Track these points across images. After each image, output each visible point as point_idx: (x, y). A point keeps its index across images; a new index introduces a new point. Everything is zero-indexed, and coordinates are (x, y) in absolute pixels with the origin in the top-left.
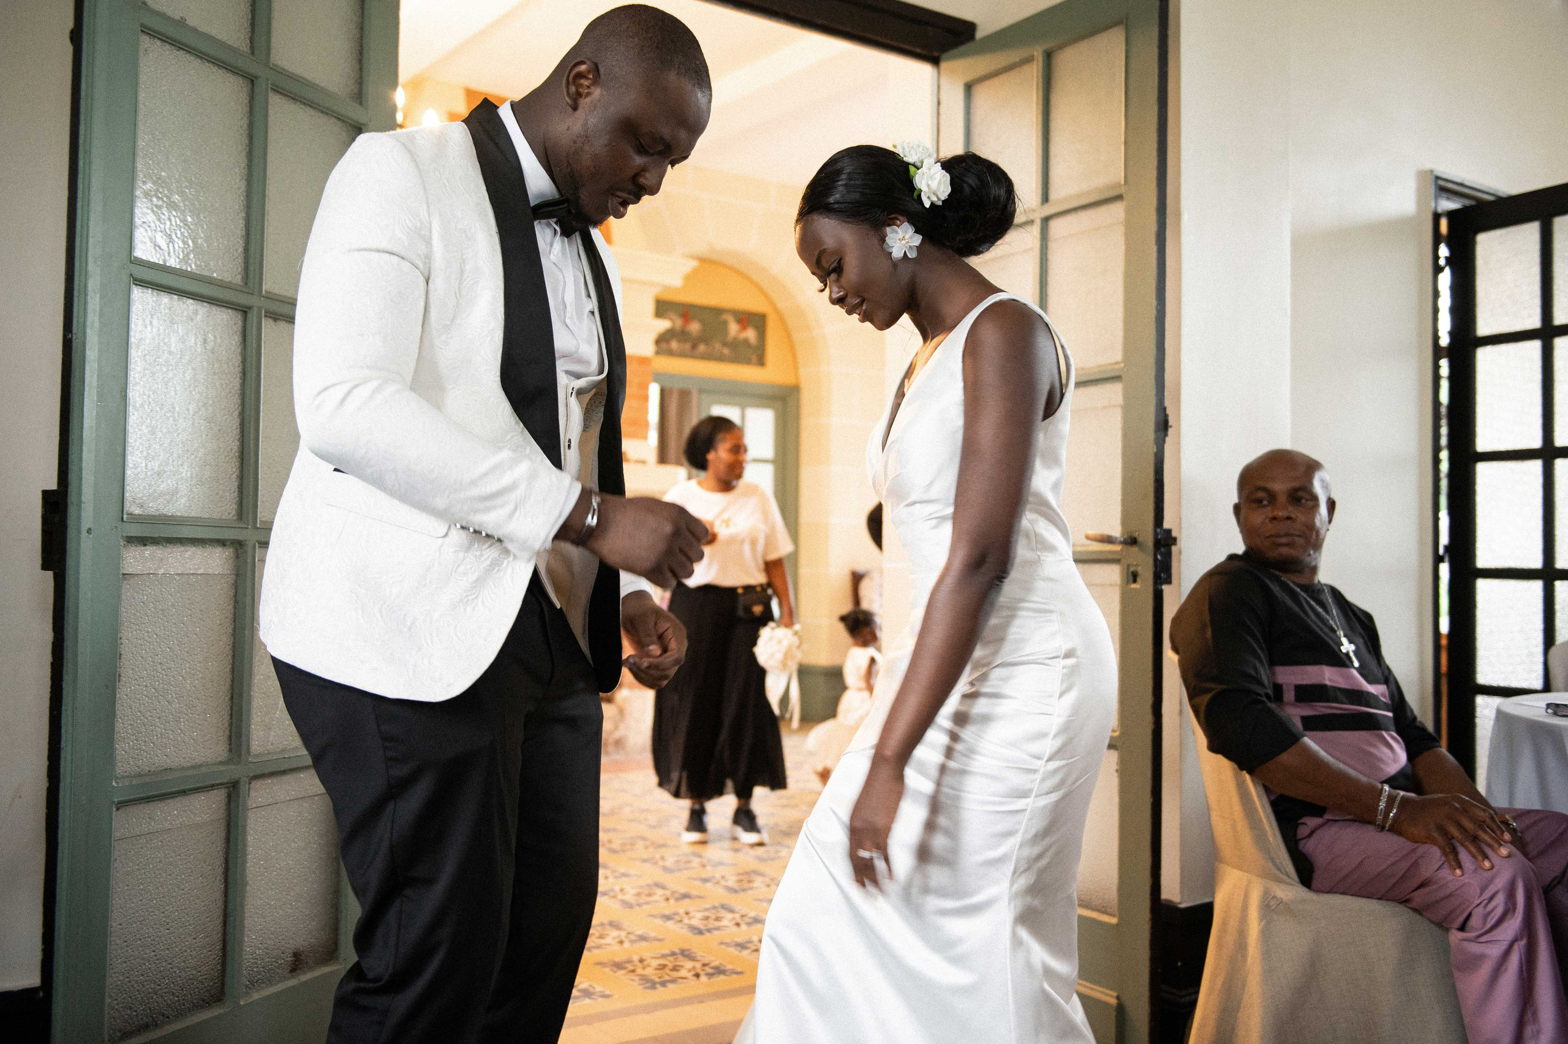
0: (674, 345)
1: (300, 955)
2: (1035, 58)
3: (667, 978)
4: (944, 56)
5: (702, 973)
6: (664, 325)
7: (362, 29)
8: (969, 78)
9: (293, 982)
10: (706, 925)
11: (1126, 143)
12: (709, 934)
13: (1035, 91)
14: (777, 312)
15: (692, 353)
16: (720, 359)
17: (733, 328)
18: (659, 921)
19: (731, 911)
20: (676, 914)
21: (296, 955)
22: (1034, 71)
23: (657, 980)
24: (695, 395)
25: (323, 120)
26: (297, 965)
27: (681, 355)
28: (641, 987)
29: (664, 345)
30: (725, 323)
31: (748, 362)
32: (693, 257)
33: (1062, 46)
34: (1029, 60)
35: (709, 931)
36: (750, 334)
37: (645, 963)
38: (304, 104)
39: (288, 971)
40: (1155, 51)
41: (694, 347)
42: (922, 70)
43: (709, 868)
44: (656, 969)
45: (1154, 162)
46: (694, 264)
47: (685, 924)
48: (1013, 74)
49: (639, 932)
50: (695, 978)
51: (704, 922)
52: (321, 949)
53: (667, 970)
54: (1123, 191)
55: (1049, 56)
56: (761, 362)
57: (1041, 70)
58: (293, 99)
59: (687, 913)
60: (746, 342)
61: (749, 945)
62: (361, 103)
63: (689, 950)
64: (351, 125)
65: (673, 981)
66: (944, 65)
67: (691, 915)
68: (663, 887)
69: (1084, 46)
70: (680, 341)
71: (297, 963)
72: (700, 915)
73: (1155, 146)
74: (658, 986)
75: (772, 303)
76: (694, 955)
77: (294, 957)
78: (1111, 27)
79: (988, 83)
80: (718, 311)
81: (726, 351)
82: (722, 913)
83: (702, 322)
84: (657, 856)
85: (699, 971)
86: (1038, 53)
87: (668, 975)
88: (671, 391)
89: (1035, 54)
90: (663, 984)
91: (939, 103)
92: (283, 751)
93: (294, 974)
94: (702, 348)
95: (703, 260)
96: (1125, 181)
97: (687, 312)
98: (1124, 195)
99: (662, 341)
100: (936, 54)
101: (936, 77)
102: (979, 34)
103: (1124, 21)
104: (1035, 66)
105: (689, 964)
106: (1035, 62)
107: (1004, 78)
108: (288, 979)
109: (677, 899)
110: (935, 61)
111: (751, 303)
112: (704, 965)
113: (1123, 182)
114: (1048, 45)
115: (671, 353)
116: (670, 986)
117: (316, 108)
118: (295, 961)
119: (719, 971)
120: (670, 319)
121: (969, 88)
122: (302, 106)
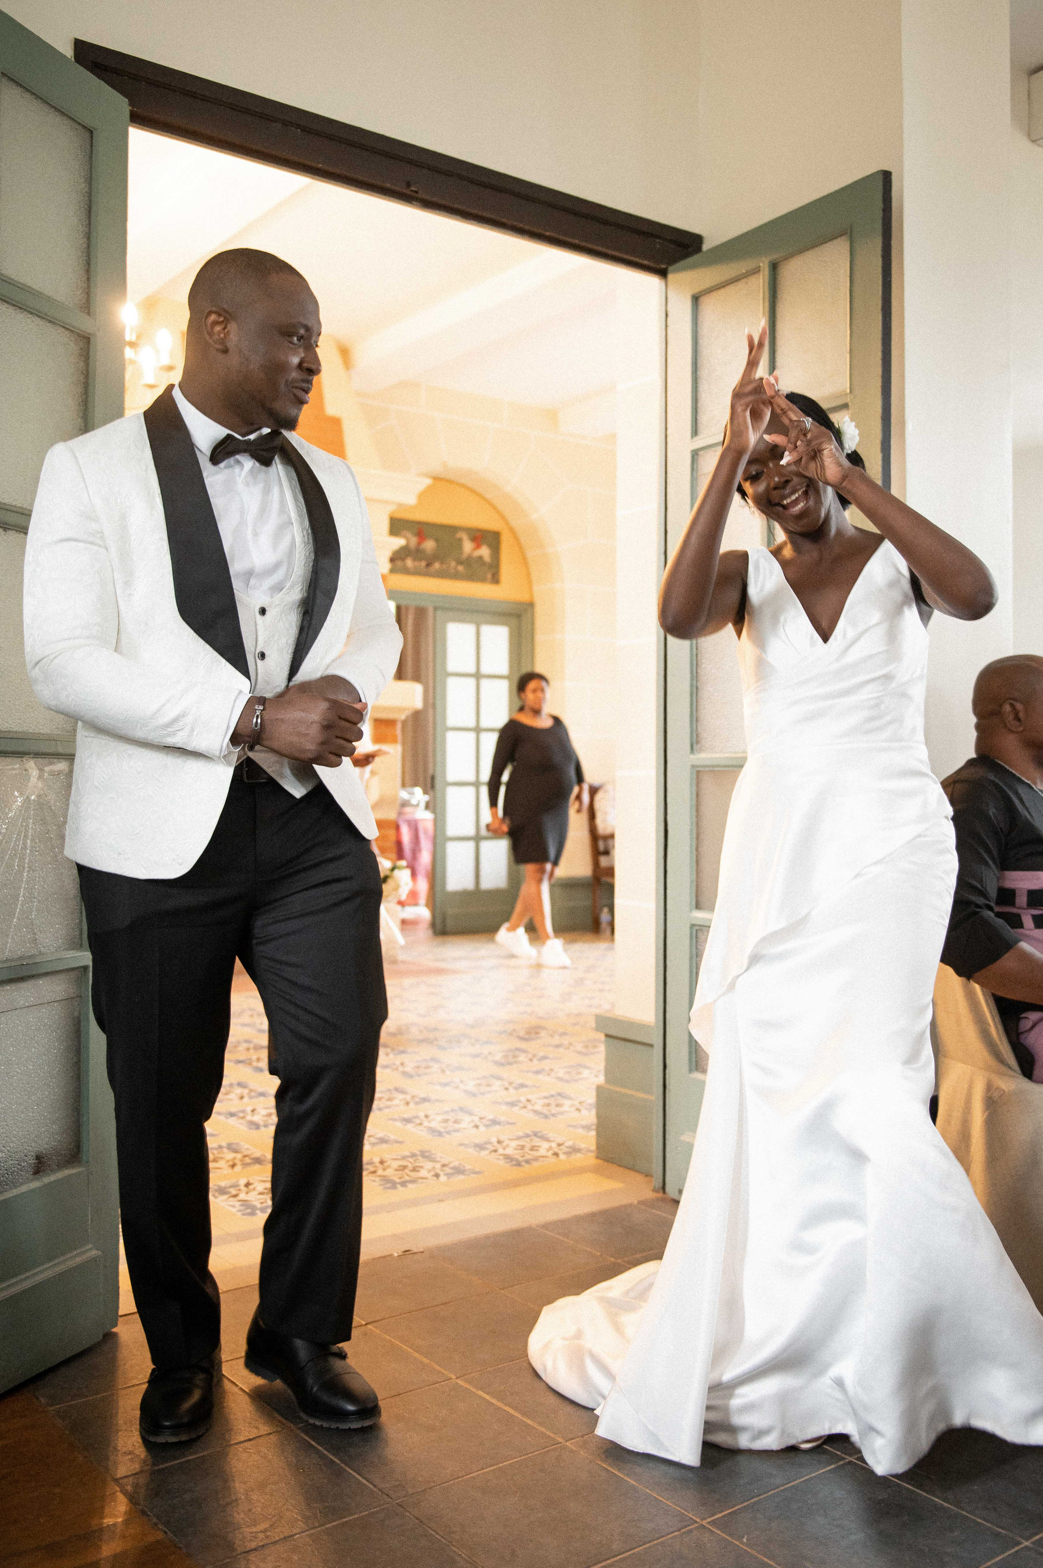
0: (409, 563)
1: (43, 1158)
2: (762, 269)
3: (407, 1178)
4: (671, 268)
5: (441, 1173)
6: (399, 542)
7: (89, 239)
8: (697, 290)
9: (35, 1184)
10: (445, 1128)
11: (851, 351)
12: (448, 1136)
13: (761, 302)
14: (512, 530)
15: (427, 572)
16: (456, 576)
17: (468, 546)
18: (398, 1124)
19: (470, 1113)
20: (417, 1117)
21: (38, 1158)
22: (760, 282)
23: (398, 1181)
24: (431, 611)
25: (49, 329)
26: (40, 1168)
27: (416, 573)
28: (382, 1187)
29: (399, 563)
30: (460, 540)
31: (483, 580)
32: (426, 475)
33: (787, 258)
34: (756, 271)
35: (448, 1133)
36: (485, 552)
37: (386, 1164)
38: (32, 313)
39: (31, 1173)
40: (879, 262)
41: (428, 565)
42: (650, 282)
43: (448, 1073)
44: (396, 1170)
45: (878, 370)
46: (428, 481)
47: (425, 1127)
48: (741, 284)
49: (380, 1135)
50: (435, 1178)
51: (443, 1125)
52: (63, 1152)
53: (407, 1171)
54: (848, 400)
55: (774, 267)
56: (496, 580)
57: (767, 280)
58: (21, 308)
59: (426, 1116)
60: (480, 558)
61: (488, 1146)
62: (89, 314)
63: (429, 1151)
64: (79, 335)
65: (413, 1181)
66: (670, 276)
67: (431, 1118)
68: (403, 1092)
69: (809, 255)
70: (414, 560)
71: (40, 1165)
72: (439, 1118)
73: (879, 355)
74: (399, 1186)
75: (507, 522)
76: (433, 1156)
77: (37, 1159)
78: (836, 238)
79: (714, 294)
80: (452, 529)
81: (460, 568)
82: (461, 1116)
83: (437, 540)
84: (398, 1062)
85: (438, 1171)
86: (764, 264)
87: (408, 1175)
88: (407, 608)
89: (761, 265)
90: (404, 1184)
91: (667, 315)
92: (21, 958)
93: (37, 1176)
94: (437, 565)
95: (436, 479)
96: (851, 391)
97: (421, 530)
98: (850, 404)
99: (397, 558)
100: (663, 266)
101: (664, 290)
102: (705, 247)
103: (848, 232)
104: (761, 277)
105: (429, 1165)
106: (761, 273)
107: (731, 289)
108: (32, 1180)
109: (417, 1103)
110: (663, 273)
111: (485, 521)
112: (444, 1166)
113: (848, 391)
114: (774, 256)
115: (406, 571)
116: (410, 1186)
117: (44, 318)
118: (38, 1163)
119: (459, 1171)
120: (405, 537)
121: (696, 299)
122: (30, 316)
